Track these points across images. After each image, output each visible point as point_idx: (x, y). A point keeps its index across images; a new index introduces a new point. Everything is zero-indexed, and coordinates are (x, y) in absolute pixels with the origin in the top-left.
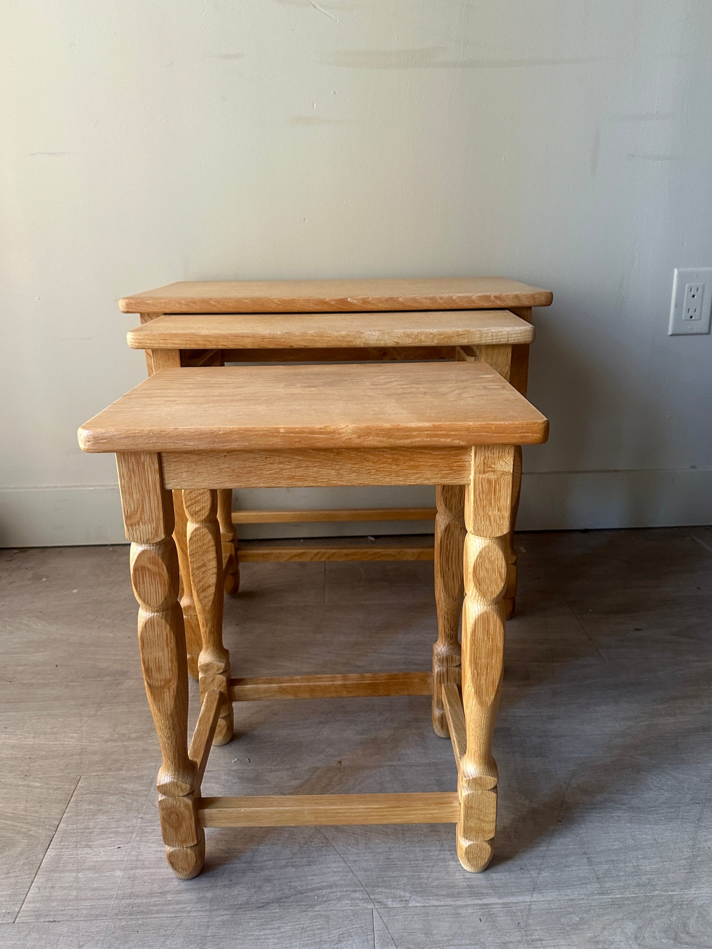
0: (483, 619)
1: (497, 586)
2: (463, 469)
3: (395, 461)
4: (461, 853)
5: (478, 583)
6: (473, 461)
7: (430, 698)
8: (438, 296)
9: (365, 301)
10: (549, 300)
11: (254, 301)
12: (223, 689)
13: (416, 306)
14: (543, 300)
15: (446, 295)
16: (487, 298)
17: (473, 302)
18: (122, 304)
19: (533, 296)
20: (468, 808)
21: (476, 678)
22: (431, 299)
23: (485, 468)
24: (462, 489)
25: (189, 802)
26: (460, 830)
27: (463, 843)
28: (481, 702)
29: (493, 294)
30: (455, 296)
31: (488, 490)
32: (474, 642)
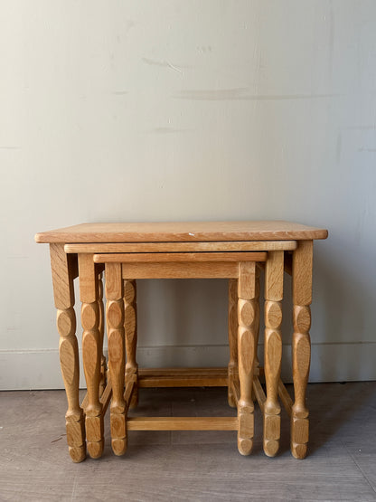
0: (246, 334)
1: (251, 320)
2: (236, 272)
3: (210, 269)
4: (239, 445)
5: (243, 319)
6: (240, 268)
7: (227, 387)
8: (249, 232)
9: (200, 235)
10: (326, 235)
11: (126, 235)
12: (135, 381)
13: (234, 238)
14: (321, 234)
15: (254, 232)
16: (283, 233)
17: (273, 236)
18: (36, 238)
19: (315, 233)
20: (242, 422)
21: (243, 360)
22: (245, 234)
23: (245, 272)
24: (236, 280)
25: (123, 416)
26: (239, 435)
27: (240, 440)
28: (246, 372)
29: (287, 231)
30: (261, 232)
31: (247, 280)
32: (242, 344)
